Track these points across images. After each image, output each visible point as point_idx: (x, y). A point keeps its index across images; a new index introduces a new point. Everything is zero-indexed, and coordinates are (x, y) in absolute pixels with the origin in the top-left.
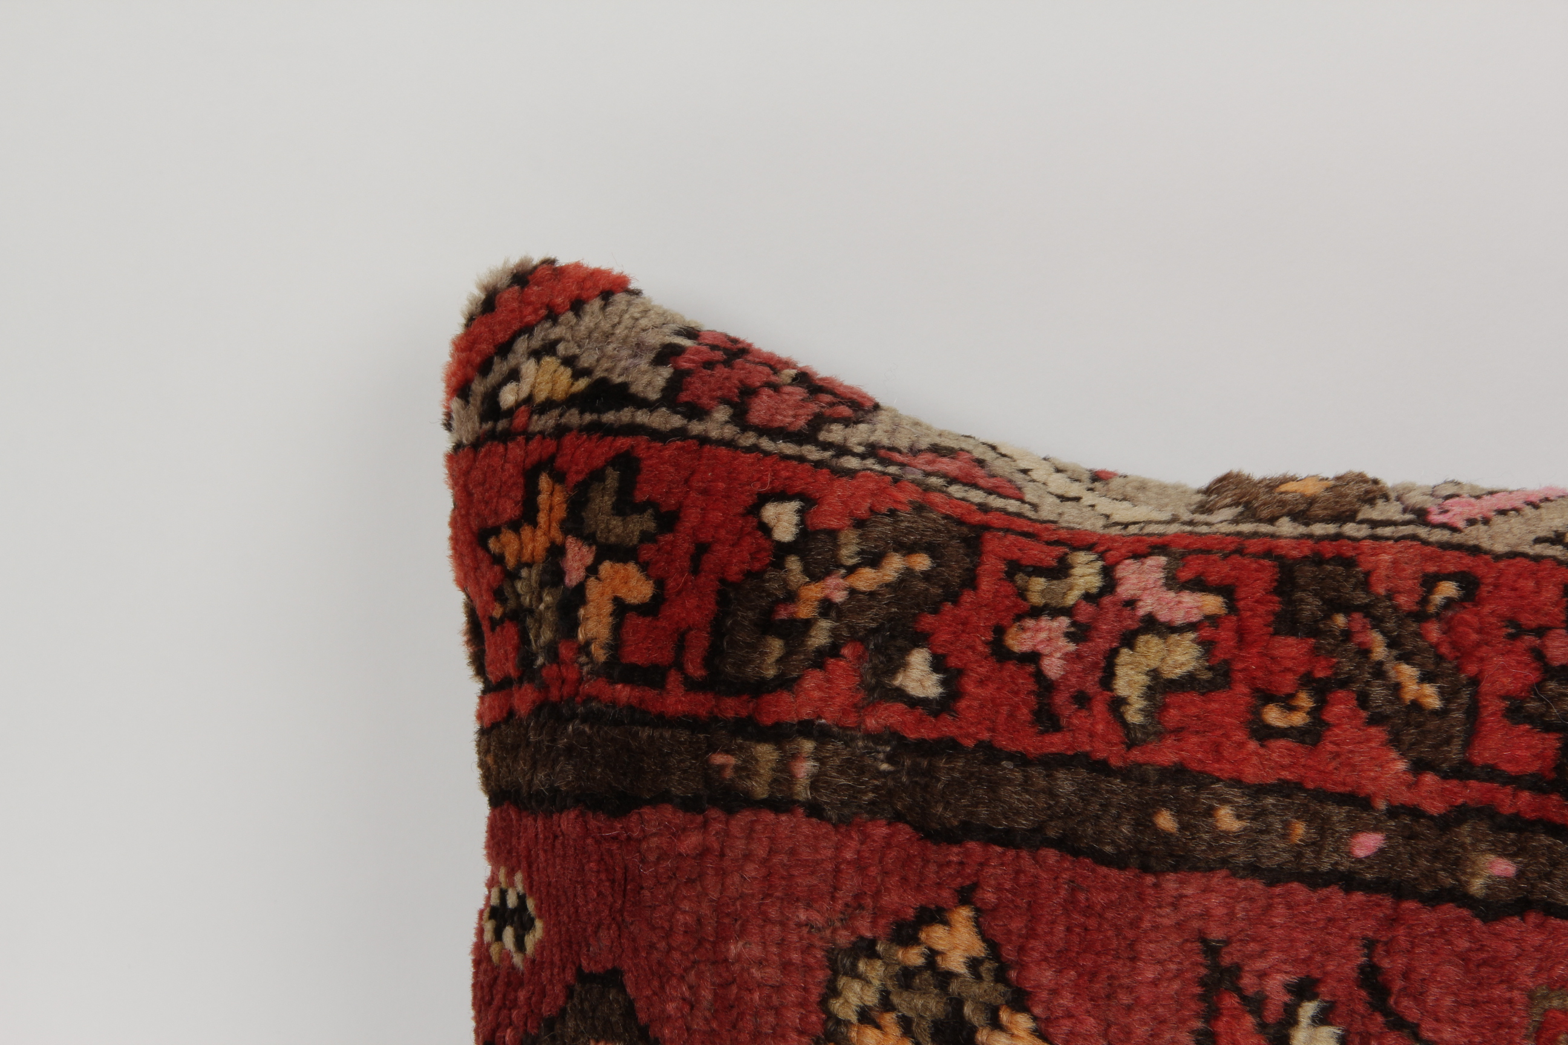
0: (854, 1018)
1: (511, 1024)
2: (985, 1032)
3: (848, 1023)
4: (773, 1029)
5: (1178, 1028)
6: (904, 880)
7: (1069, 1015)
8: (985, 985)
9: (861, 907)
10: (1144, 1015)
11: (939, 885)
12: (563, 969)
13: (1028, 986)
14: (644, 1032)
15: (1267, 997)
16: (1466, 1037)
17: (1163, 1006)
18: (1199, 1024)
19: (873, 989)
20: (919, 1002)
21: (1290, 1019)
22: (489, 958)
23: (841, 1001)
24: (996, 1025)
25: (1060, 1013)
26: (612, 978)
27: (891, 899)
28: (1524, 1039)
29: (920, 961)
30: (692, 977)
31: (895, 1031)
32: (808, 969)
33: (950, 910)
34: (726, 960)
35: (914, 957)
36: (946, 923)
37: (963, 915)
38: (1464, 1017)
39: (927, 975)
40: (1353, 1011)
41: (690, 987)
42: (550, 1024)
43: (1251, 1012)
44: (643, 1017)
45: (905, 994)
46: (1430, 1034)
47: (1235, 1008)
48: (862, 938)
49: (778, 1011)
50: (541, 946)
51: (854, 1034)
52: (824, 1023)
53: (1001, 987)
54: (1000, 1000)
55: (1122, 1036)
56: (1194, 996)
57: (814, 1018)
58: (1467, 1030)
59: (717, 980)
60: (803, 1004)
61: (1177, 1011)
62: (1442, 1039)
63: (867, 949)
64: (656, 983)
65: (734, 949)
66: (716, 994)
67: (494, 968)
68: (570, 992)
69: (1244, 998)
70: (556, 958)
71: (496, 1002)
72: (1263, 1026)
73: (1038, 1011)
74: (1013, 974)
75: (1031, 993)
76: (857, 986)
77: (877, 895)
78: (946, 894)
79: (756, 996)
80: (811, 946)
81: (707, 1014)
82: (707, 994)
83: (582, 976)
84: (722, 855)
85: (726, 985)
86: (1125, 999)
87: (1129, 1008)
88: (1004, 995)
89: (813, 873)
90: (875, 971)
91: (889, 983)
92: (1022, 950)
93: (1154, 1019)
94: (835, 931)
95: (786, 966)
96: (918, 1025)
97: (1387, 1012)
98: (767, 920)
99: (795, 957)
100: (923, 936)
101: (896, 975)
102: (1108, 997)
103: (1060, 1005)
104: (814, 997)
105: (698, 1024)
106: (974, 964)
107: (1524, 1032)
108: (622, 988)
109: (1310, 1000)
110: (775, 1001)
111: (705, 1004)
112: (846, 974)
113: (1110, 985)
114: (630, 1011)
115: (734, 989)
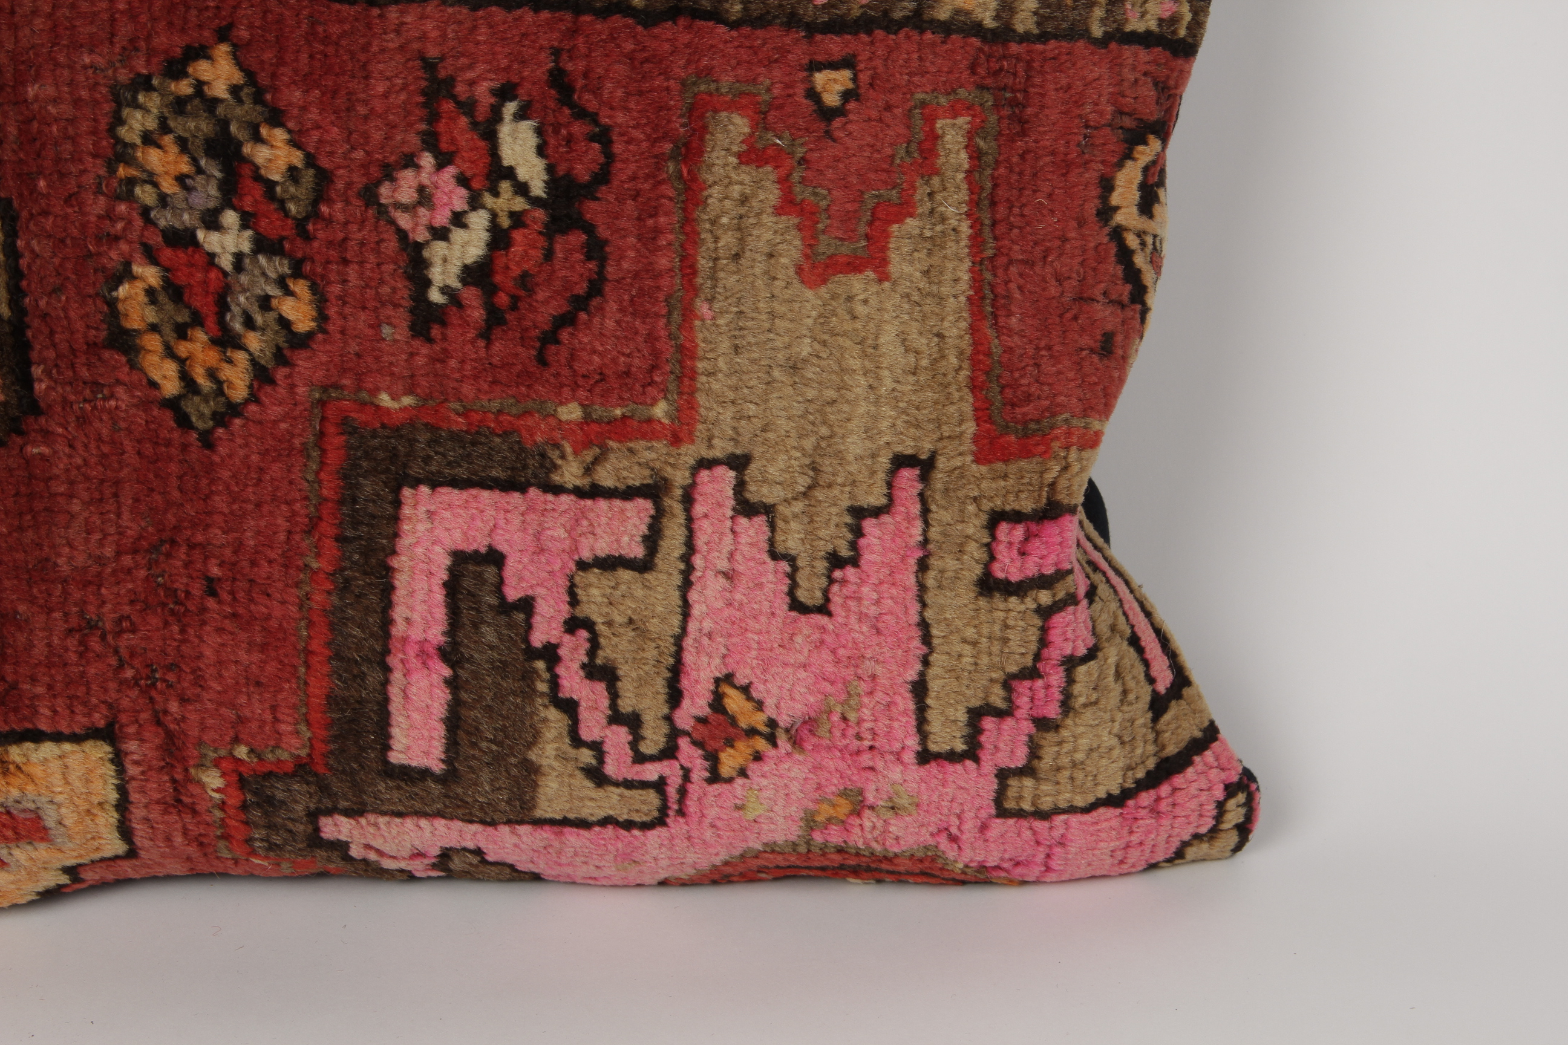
0: (138, 141)
2: (249, 145)
3: (133, 146)
4: (71, 154)
5: (406, 131)
6: (170, 24)
7: (319, 127)
8: (246, 107)
9: (136, 49)
10: (379, 122)
11: (200, 27)
13: (281, 105)
15: (476, 101)
16: (634, 119)
17: (393, 114)
18: (423, 127)
19: (152, 116)
20: (192, 125)
21: (496, 117)
23: (126, 128)
24: (258, 139)
25: (309, 126)
27: (161, 41)
28: (679, 118)
29: (190, 91)
31: (174, 150)
32: (96, 103)
33: (212, 47)
34: (26, 101)
35: (184, 88)
36: (209, 58)
37: (223, 49)
38: (632, 105)
39: (197, 101)
40: (546, 107)
43: (464, 114)
45: (180, 119)
46: (607, 120)
47: (452, 112)
48: (139, 75)
49: (74, 140)
51: (139, 154)
52: (115, 145)
53: (259, 108)
54: (260, 119)
55: (361, 141)
56: (418, 104)
57: (104, 143)
58: (635, 114)
59: (20, 118)
60: (94, 132)
61: (405, 117)
62: (616, 123)
63: (145, 84)
65: (31, 91)
66: (20, 130)
69: (458, 103)
72: (475, 124)
73: (291, 125)
74: (268, 97)
75: (284, 111)
76: (138, 115)
77: (148, 38)
78: (206, 33)
79: (55, 129)
80: (97, 84)
81: (15, 147)
82: (11, 130)
84: (13, 12)
85: (28, 121)
86: (362, 110)
87: (366, 118)
88: (262, 113)
89: (92, 23)
90: (153, 102)
91: (165, 110)
92: (274, 76)
93: (387, 125)
94: (115, 70)
95: (77, 102)
96: (193, 143)
97: (572, 105)
98: (57, 65)
99: (84, 94)
100: (190, 70)
101: (171, 104)
102: (348, 110)
103: (309, 119)
104: (103, 125)
105: (8, 156)
106: (235, 90)
107: (679, 112)
109: (511, 101)
110: (71, 131)
111: (11, 138)
112: (128, 105)
113: (349, 100)
115: (35, 125)
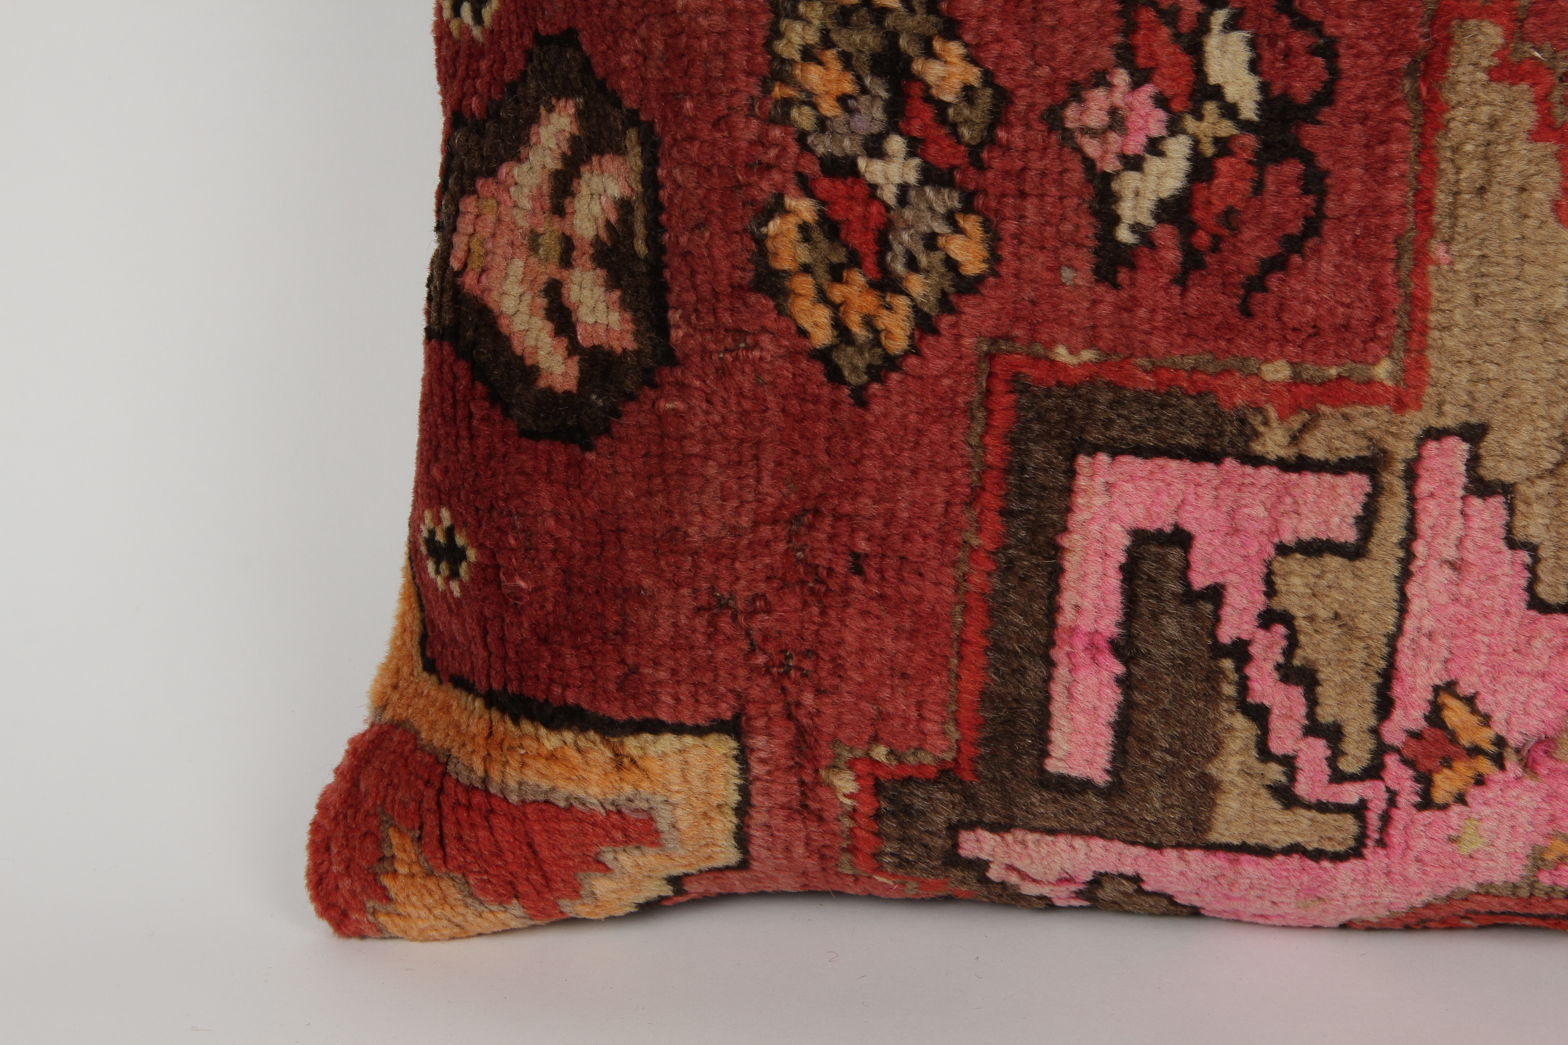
0: (797, 57)
1: (475, 92)
2: (920, 61)
3: (792, 62)
4: (723, 72)
5: (1099, 44)
7: (999, 40)
8: (918, 17)
10: (1068, 34)
12: (521, 35)
13: (958, 15)
14: (601, 85)
15: (1181, 9)
16: (1366, 29)
17: (1085, 24)
18: (1118, 39)
19: (813, 28)
20: (857, 38)
21: (1203, 27)
22: (450, 34)
23: (785, 41)
24: (930, 53)
25: (989, 38)
26: (568, 38)
28: (1419, 27)
30: (643, 30)
31: (836, 66)
32: (752, 14)
34: (674, 12)
38: (1363, 12)
39: (863, 12)
40: (1261, 16)
41: (642, 40)
42: (512, 87)
43: (1167, 24)
44: (599, 71)
45: (844, 31)
46: (1333, 30)
47: (1152, 22)
49: (726, 56)
50: (498, 16)
51: (798, 72)
52: (771, 62)
53: (933, 19)
54: (934, 31)
55: (1047, 56)
56: (1113, 13)
57: (760, 59)
58: (1367, 23)
59: (667, 31)
60: (749, 47)
61: (1098, 28)
62: (1344, 33)
64: (610, 39)
66: (666, 44)
67: (455, 43)
68: (529, 56)
69: (1160, 12)
70: (514, 26)
71: (460, 73)
72: (1177, 36)
73: (968, 37)
74: (944, 6)
75: (961, 21)
76: (798, 27)
79: (705, 43)
81: (660, 63)
82: (658, 45)
83: (538, 39)
85: (675, 35)
86: (1049, 20)
87: (1053, 29)
88: (936, 25)
90: (815, 11)
91: (828, 21)
93: (1077, 37)
95: (731, 13)
96: (857, 59)
97: (1292, 14)
99: (739, 3)
101: (835, 14)
102: (1033, 20)
103: (988, 31)
104: (759, 39)
105: (652, 74)
107: (1419, 20)
108: (578, 46)
109: (1221, 8)
110: (723, 46)
111: (657, 53)
112: (787, 16)
113: (1034, 8)
114: (587, 67)
115: (684, 38)
